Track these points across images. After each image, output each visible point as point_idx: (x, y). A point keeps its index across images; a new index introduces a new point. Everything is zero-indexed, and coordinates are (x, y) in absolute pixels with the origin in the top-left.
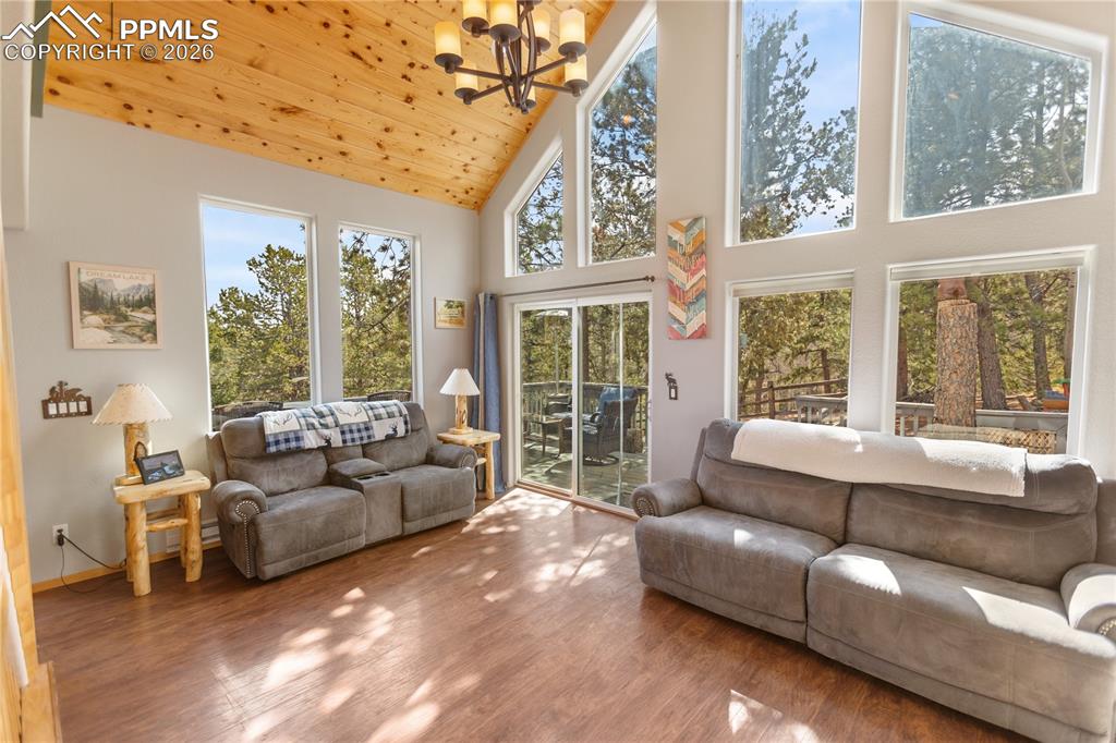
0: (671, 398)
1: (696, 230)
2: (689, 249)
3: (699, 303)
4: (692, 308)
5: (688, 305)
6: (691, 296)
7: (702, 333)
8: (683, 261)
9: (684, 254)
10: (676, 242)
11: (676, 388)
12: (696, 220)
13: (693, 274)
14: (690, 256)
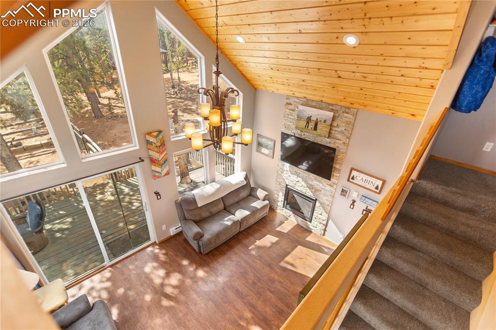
0: (158, 199)
1: (160, 136)
2: (159, 144)
3: (166, 164)
4: (163, 166)
5: (161, 165)
6: (162, 162)
7: (167, 174)
8: (156, 149)
9: (156, 147)
10: (152, 142)
11: (160, 195)
12: (160, 132)
13: (162, 154)
14: (159, 147)
